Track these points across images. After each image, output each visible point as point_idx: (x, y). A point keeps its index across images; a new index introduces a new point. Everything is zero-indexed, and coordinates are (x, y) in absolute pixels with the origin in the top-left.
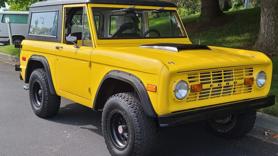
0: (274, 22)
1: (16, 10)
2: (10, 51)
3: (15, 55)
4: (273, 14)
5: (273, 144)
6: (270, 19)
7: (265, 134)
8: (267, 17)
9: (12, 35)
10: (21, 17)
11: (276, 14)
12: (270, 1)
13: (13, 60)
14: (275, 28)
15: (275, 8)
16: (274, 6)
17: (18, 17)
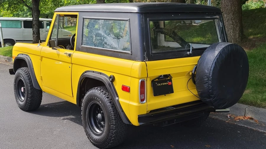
0: (232, 26)
1: (7, 16)
2: (3, 52)
3: (7, 56)
4: (231, 19)
5: (234, 124)
6: (229, 23)
7: (227, 117)
8: (227, 22)
9: (4, 39)
10: (11, 22)
11: (234, 19)
12: (229, 8)
13: (6, 61)
14: (233, 30)
15: (233, 14)
16: (232, 12)
17: (8, 22)
